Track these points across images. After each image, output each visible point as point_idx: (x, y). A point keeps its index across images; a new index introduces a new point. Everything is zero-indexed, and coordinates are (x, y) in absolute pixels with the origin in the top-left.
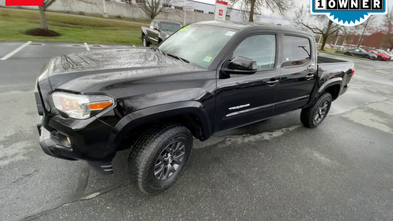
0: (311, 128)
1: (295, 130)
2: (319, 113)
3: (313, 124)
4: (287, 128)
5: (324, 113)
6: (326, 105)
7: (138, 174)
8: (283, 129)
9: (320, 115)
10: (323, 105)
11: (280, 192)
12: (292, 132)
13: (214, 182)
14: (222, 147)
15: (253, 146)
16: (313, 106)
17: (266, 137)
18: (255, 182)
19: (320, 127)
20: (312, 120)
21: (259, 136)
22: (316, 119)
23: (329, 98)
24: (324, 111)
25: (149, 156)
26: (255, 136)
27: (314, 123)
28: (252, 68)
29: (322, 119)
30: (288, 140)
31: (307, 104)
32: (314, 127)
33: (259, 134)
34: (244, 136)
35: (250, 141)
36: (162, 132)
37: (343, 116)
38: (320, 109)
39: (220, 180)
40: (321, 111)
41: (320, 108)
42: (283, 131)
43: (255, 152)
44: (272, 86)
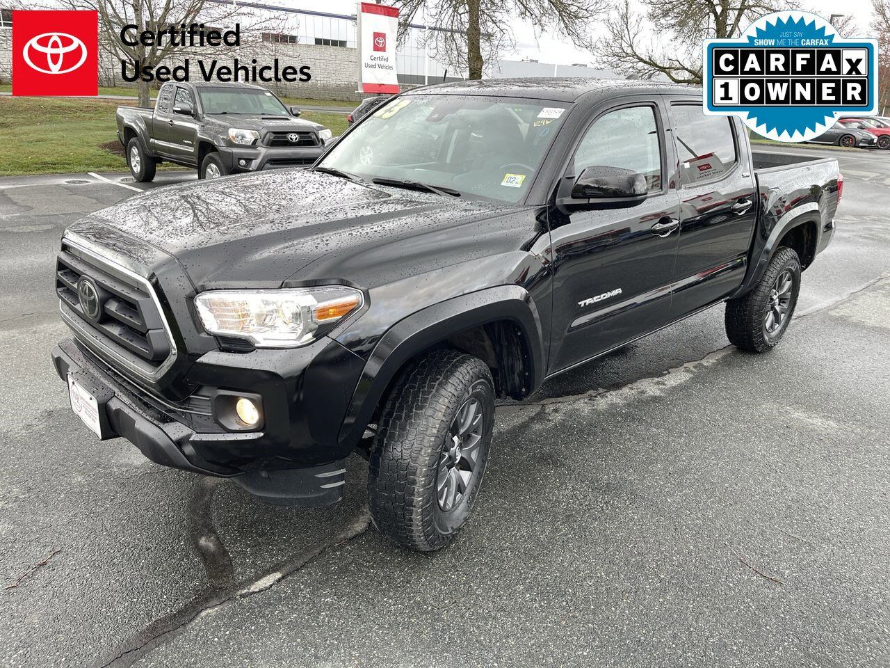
0: (758, 352)
1: (718, 363)
2: (773, 308)
3: (764, 341)
4: (696, 363)
5: (785, 306)
6: (788, 285)
7: (414, 482)
8: (685, 365)
9: (776, 314)
10: (780, 286)
11: (742, 507)
12: (714, 369)
13: (566, 510)
14: (543, 428)
15: (627, 415)
16: (757, 287)
17: (651, 390)
18: (669, 494)
19: (782, 348)
20: (761, 330)
21: (632, 389)
22: (768, 325)
23: (794, 262)
24: (784, 302)
25: (435, 431)
26: (620, 392)
27: (766, 338)
28: (634, 191)
29: (782, 323)
30: (712, 391)
31: (742, 284)
32: (769, 348)
33: (630, 386)
34: (591, 396)
35: (613, 404)
36: (447, 371)
37: (833, 313)
38: (775, 297)
39: (577, 502)
40: (777, 301)
41: (776, 294)
42: (687, 370)
43: (638, 430)
44: (666, 235)
